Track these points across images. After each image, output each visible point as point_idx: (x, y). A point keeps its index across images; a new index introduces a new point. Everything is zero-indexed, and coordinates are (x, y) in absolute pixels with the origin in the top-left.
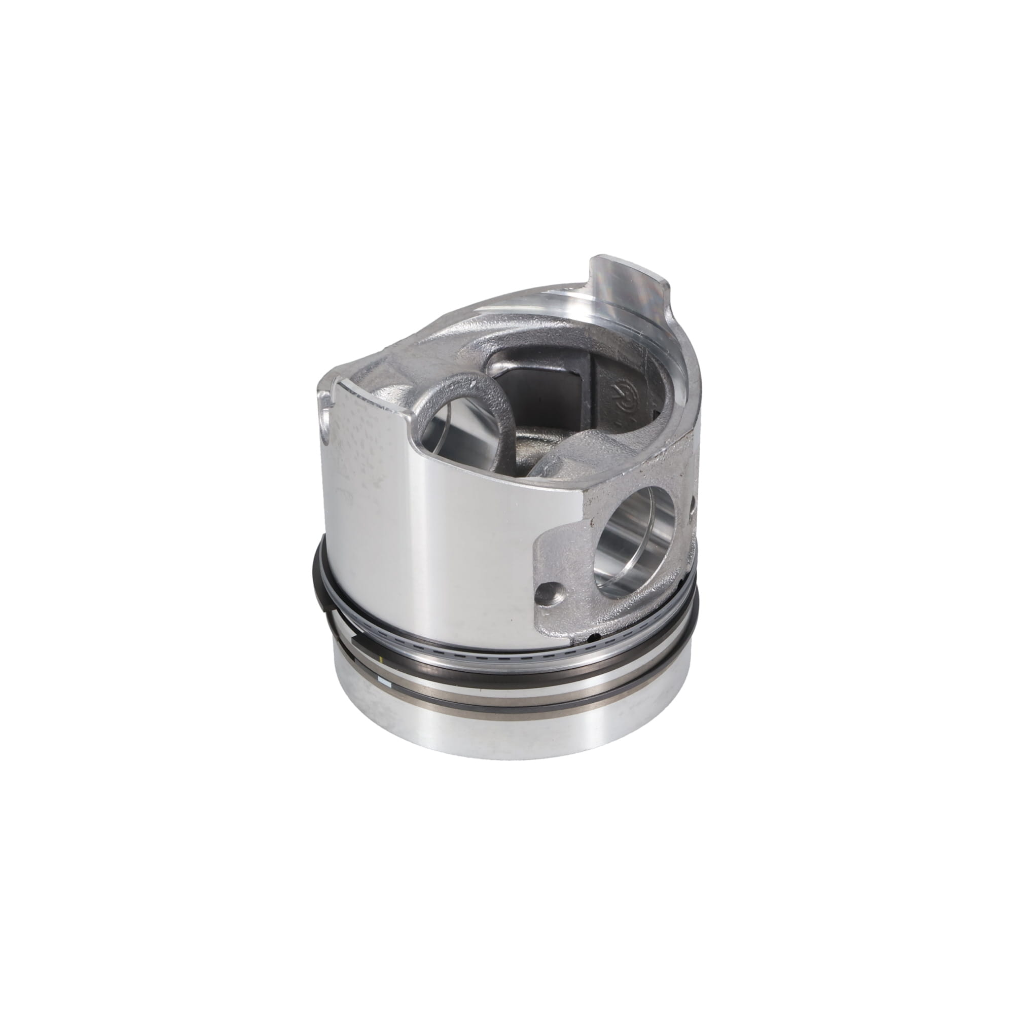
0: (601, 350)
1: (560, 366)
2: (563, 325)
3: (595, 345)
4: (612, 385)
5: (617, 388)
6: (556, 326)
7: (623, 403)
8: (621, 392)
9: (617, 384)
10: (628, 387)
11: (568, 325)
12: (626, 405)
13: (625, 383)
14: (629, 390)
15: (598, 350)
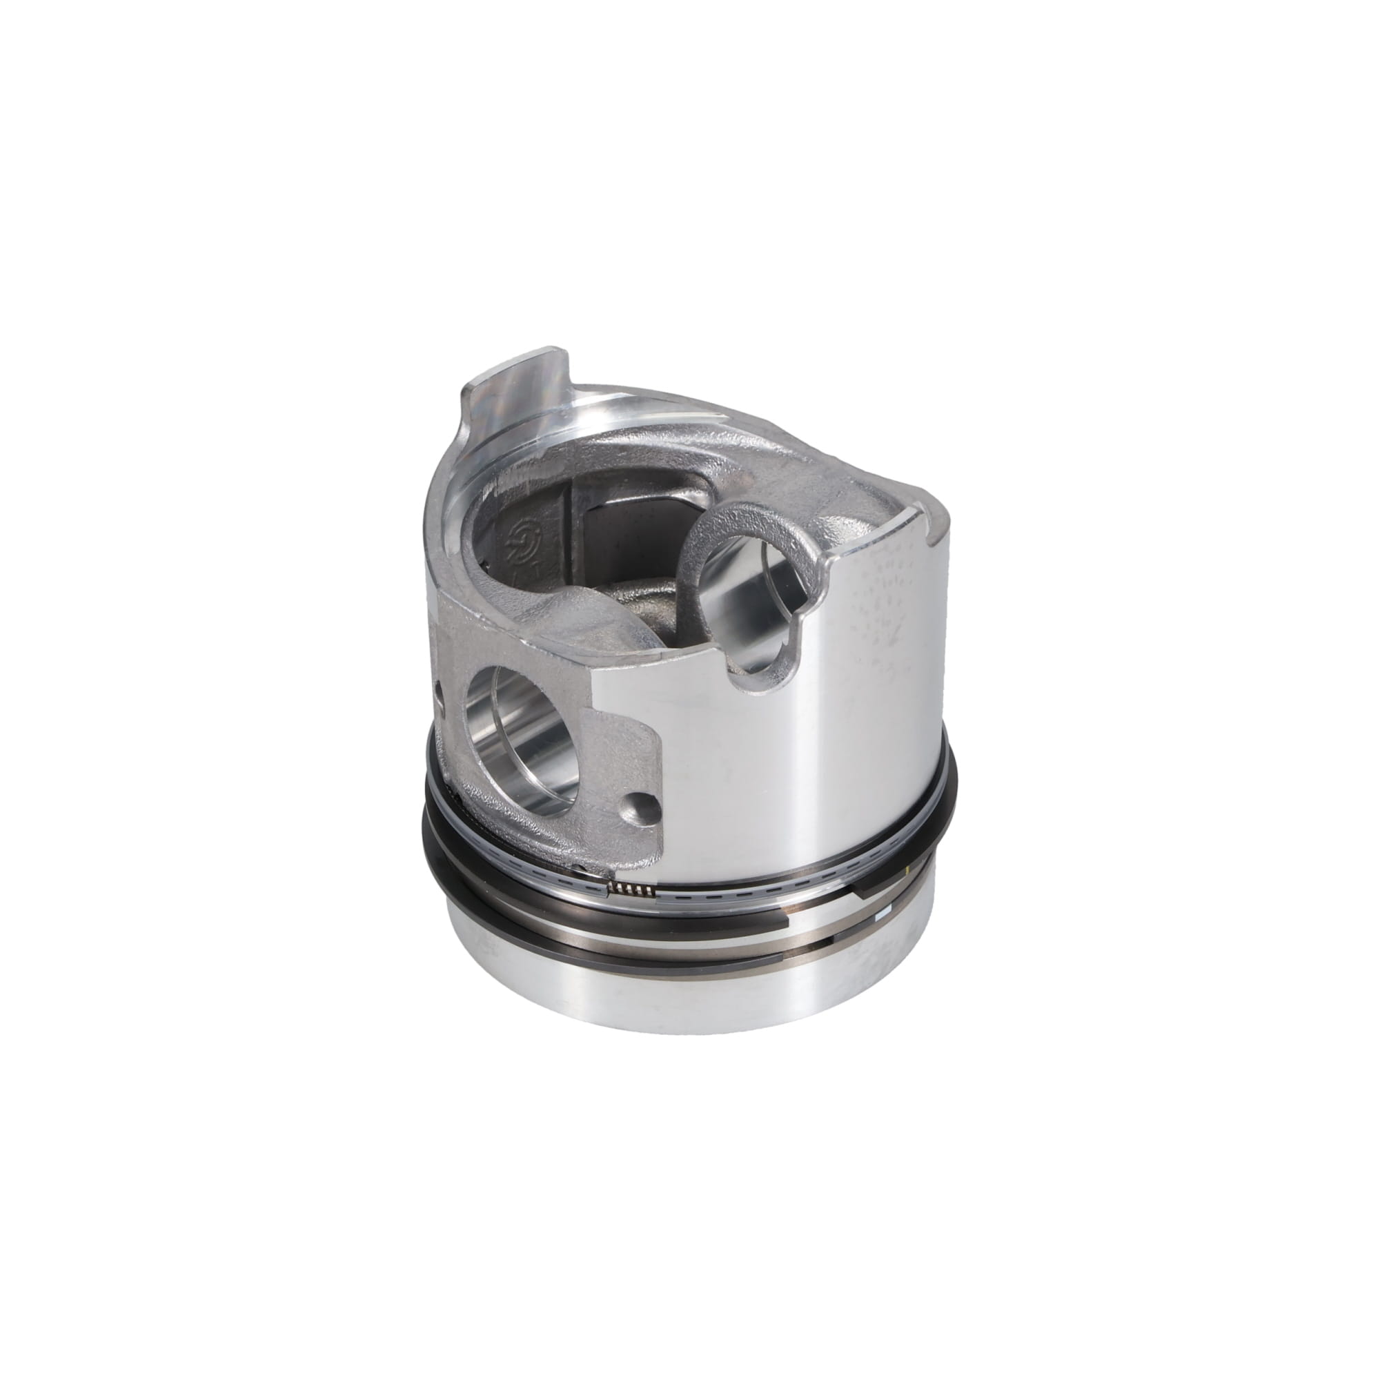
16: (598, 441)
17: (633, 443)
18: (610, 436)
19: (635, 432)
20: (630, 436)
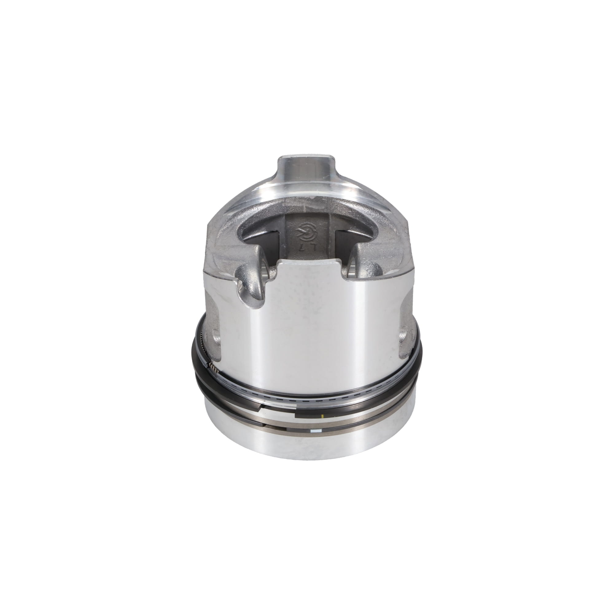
0: (294, 210)
1: (263, 231)
2: (269, 205)
3: (289, 209)
4: (296, 229)
5: (300, 229)
6: (266, 207)
7: (306, 237)
8: (303, 231)
9: (300, 227)
10: (308, 226)
11: (272, 204)
12: (308, 237)
13: (307, 224)
14: (309, 227)
15: (291, 211)
16: (341, 202)
17: (354, 208)
18: (346, 201)
19: (357, 204)
20: (354, 205)
